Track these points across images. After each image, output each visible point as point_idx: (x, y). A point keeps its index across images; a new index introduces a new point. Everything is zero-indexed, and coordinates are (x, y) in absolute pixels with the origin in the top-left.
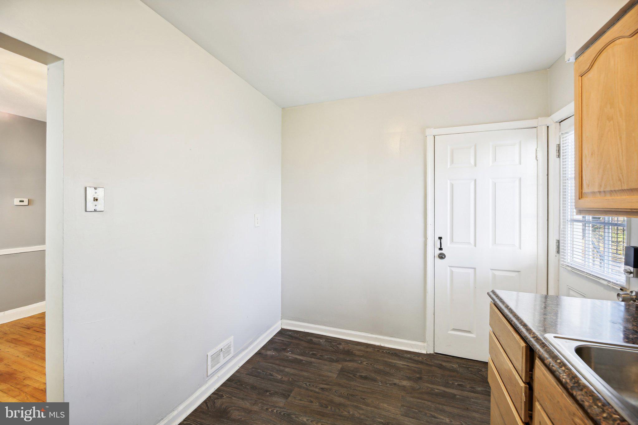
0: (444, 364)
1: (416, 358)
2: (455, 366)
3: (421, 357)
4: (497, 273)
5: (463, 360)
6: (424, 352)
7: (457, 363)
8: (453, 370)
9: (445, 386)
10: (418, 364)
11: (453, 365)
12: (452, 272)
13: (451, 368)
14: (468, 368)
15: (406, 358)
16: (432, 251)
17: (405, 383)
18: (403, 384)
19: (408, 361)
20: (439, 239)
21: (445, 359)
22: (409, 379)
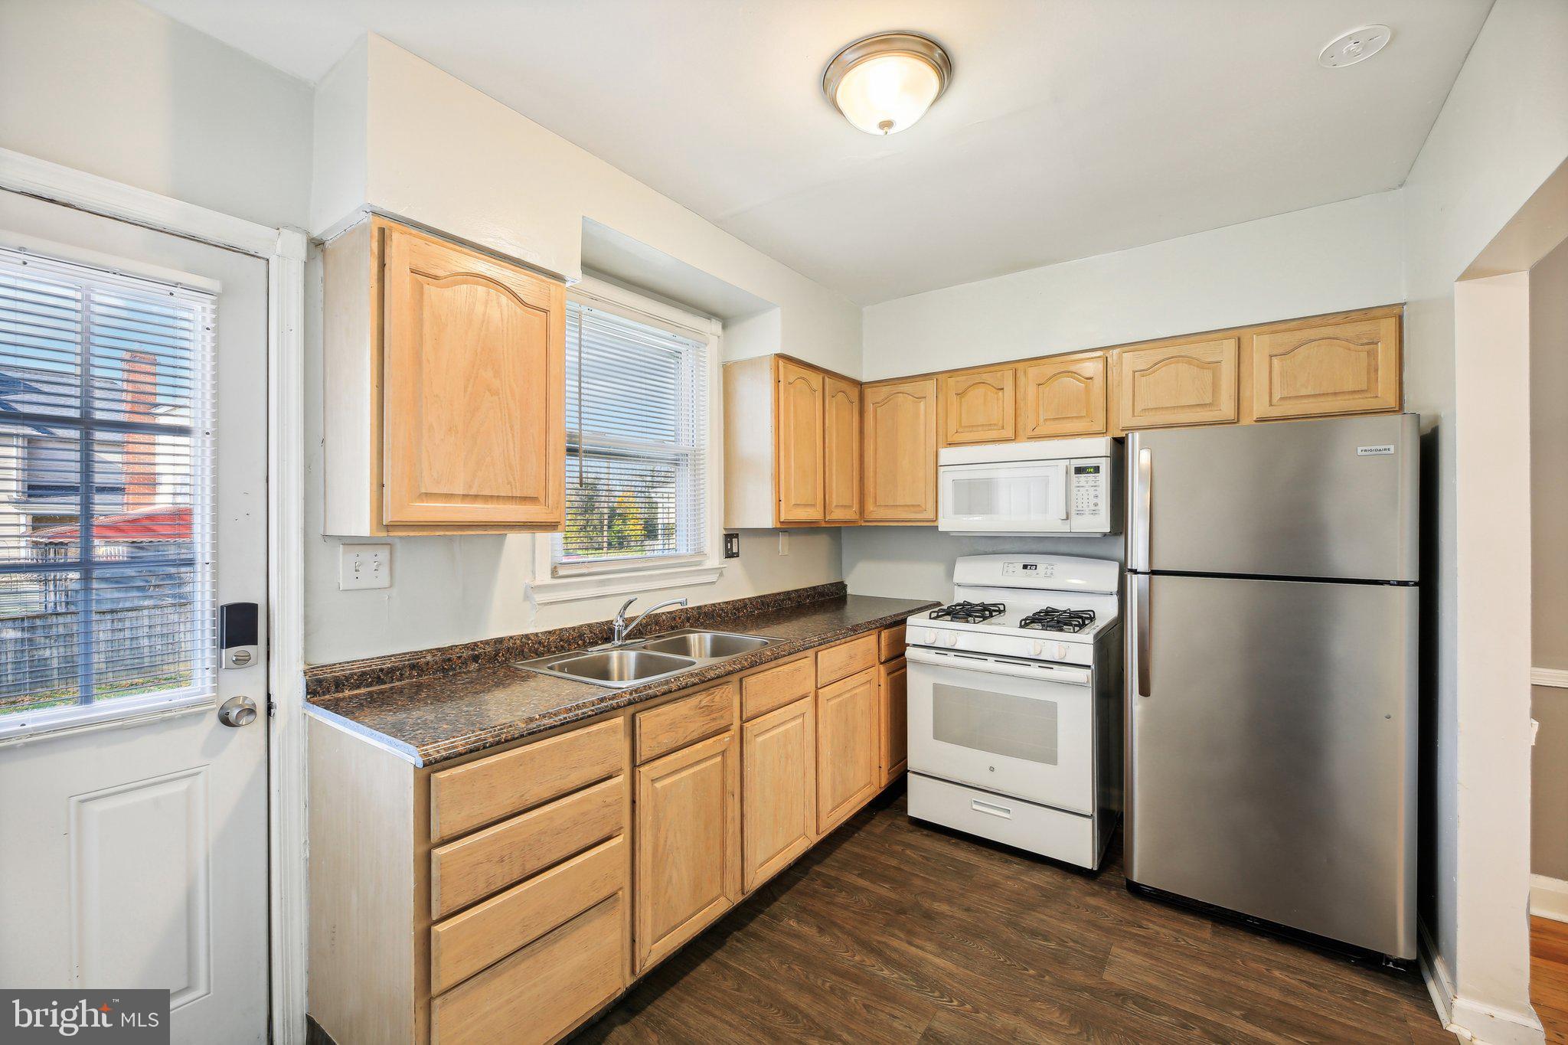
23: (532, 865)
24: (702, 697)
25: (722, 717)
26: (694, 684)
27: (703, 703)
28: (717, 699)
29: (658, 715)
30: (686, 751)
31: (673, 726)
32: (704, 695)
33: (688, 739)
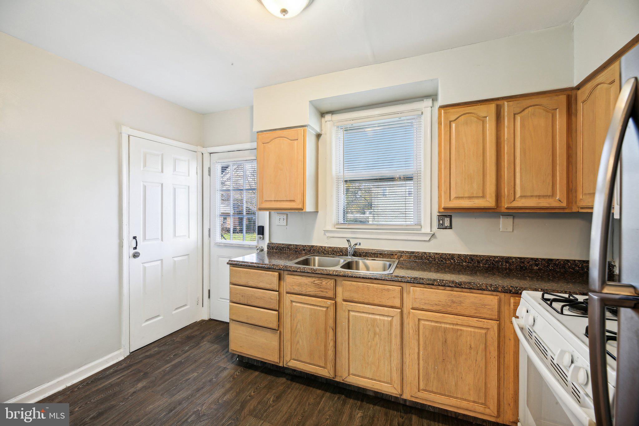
0: (147, 354)
1: (120, 367)
2: (156, 349)
3: (124, 363)
4: (176, 259)
5: (156, 343)
6: (122, 358)
7: (155, 347)
8: (159, 353)
9: (168, 363)
10: (129, 368)
11: (155, 350)
12: (145, 268)
13: (156, 352)
14: (165, 344)
15: (111, 374)
16: (128, 251)
17: (140, 385)
18: (140, 387)
19: (118, 374)
20: (133, 239)
21: (144, 351)
22: (139, 380)
23: (249, 303)
24: (316, 280)
25: (327, 292)
26: (308, 273)
27: (316, 282)
28: (324, 283)
29: (293, 278)
30: (307, 297)
31: (300, 285)
32: (317, 279)
33: (307, 293)
